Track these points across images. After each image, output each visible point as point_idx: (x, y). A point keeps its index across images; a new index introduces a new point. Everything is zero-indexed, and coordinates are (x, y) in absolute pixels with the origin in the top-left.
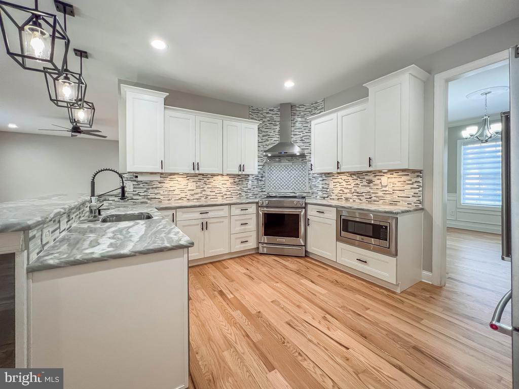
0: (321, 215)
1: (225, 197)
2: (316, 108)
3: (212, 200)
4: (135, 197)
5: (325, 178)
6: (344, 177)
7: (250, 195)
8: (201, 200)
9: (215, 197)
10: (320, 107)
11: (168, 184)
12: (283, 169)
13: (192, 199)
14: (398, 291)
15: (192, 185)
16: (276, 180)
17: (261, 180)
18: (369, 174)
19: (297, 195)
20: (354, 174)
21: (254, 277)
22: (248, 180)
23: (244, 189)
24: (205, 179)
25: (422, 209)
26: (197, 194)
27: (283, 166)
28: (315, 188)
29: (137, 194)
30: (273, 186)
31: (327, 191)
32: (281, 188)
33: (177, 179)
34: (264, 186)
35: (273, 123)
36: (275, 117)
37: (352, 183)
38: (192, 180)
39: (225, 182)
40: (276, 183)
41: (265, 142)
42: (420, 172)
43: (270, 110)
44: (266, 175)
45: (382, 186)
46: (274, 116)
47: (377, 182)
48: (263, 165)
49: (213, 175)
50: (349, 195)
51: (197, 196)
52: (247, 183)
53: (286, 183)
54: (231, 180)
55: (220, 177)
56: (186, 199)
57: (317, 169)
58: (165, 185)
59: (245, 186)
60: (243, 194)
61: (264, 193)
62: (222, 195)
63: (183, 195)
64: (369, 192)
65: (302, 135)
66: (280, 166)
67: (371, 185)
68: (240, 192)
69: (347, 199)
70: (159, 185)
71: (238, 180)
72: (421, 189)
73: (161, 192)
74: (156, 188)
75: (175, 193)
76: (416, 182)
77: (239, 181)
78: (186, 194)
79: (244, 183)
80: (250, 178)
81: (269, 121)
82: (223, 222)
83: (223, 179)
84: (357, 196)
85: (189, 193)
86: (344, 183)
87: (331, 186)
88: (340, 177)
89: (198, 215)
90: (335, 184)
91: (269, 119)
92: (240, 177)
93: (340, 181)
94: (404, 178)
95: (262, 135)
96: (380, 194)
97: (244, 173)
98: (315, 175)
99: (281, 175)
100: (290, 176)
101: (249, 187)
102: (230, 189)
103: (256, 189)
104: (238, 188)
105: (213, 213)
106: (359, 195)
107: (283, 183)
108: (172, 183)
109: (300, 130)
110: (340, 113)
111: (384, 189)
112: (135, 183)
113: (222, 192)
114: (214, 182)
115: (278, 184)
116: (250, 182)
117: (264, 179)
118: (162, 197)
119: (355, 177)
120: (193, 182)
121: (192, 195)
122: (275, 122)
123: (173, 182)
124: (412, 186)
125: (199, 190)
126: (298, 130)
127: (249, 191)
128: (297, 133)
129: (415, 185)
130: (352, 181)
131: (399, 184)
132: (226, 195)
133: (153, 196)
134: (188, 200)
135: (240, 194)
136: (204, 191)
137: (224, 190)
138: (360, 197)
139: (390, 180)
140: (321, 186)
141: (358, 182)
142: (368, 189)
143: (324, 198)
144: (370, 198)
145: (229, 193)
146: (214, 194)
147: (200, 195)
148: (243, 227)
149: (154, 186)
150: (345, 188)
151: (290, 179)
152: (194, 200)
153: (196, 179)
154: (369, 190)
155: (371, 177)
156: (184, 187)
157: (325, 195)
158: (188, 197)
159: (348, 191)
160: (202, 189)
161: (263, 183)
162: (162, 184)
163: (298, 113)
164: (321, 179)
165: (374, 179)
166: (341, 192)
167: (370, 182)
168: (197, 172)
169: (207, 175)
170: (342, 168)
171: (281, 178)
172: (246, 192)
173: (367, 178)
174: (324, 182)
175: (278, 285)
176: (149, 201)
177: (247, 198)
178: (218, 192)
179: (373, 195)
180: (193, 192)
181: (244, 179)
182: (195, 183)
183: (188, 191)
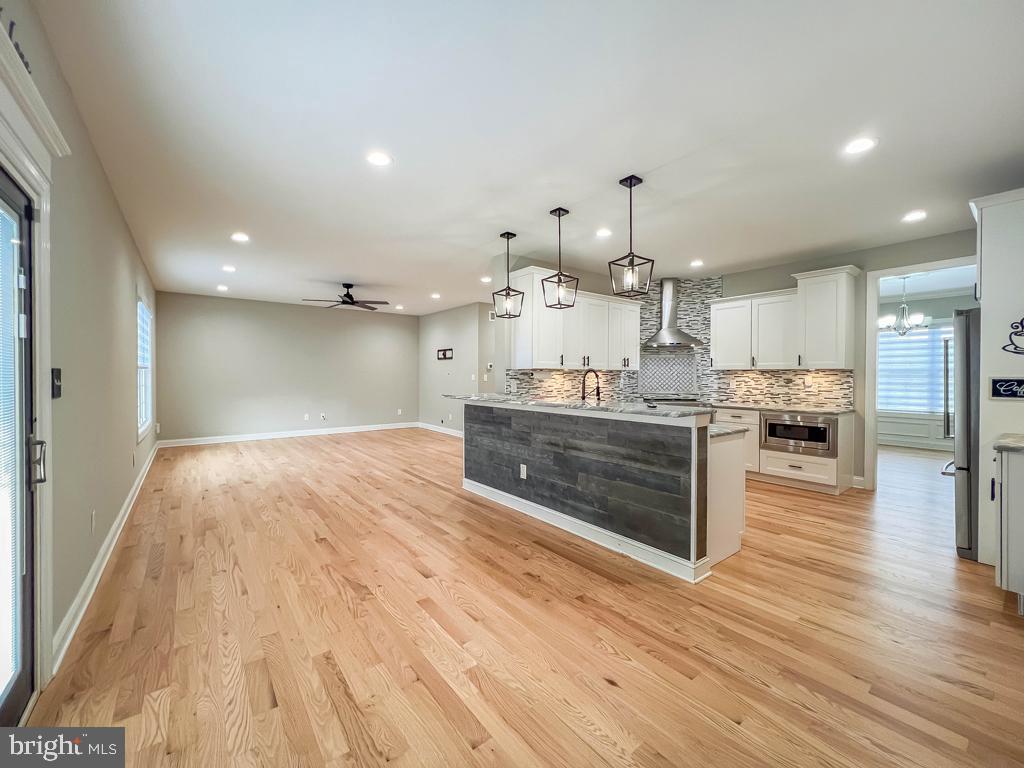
0: (738, 420)
2: (709, 286)
5: (723, 376)
6: (752, 375)
7: (623, 397)
10: (716, 285)
12: (662, 364)
14: (837, 493)
16: (654, 377)
17: (633, 378)
18: (790, 372)
19: (681, 397)
20: (767, 373)
22: (620, 378)
25: (854, 411)
27: (662, 359)
28: (706, 389)
30: (649, 385)
31: (726, 392)
32: (660, 387)
34: (635, 384)
35: (650, 301)
37: (764, 383)
38: (568, 378)
40: (653, 381)
42: (851, 371)
45: (805, 387)
47: (800, 382)
50: (759, 397)
54: (604, 378)
57: (719, 365)
58: (545, 384)
59: (617, 384)
60: (616, 395)
61: (637, 394)
64: (788, 393)
66: (658, 359)
67: (791, 385)
69: (756, 402)
72: (851, 390)
74: (536, 388)
76: (847, 382)
79: (617, 381)
84: (771, 398)
86: (752, 383)
87: (733, 385)
88: (746, 375)
90: (738, 383)
93: (747, 379)
94: (831, 378)
96: (803, 395)
97: (627, 369)
98: (707, 372)
99: (660, 370)
100: (672, 372)
101: (621, 386)
103: (628, 389)
106: (774, 396)
110: (756, 301)
111: (807, 389)
115: (656, 383)
117: (635, 376)
119: (768, 376)
124: (842, 387)
128: (682, 316)
129: (845, 386)
130: (763, 380)
131: (826, 384)
138: (775, 400)
139: (815, 380)
140: (716, 387)
141: (773, 381)
142: (786, 390)
144: (789, 400)
150: (753, 389)
151: (671, 377)
153: (572, 376)
154: (788, 391)
155: (791, 376)
157: (722, 398)
159: (757, 392)
161: (634, 381)
163: (682, 290)
164: (716, 376)
165: (794, 378)
166: (748, 393)
167: (789, 381)
170: (756, 364)
173: (785, 376)
174: (722, 381)
177: (619, 401)
179: (793, 397)
180: (568, 394)
181: (616, 377)
182: (570, 382)
183: (564, 392)
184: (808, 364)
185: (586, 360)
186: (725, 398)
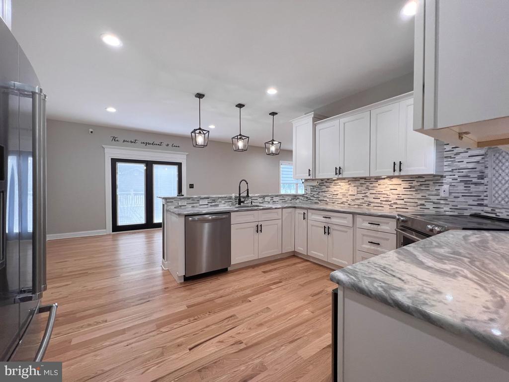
1: (395, 206)
3: (375, 208)
4: (312, 198)
8: (362, 206)
9: (380, 205)
11: (333, 188)
13: (353, 204)
15: (352, 189)
22: (441, 184)
23: (431, 197)
24: (368, 184)
26: (358, 199)
29: (313, 196)
30: (503, 195)
33: (340, 184)
34: (486, 194)
38: (353, 185)
39: (395, 187)
44: (489, 172)
48: (483, 156)
49: (378, 178)
51: (358, 202)
52: (437, 188)
54: (405, 185)
55: (386, 181)
56: (347, 204)
60: (430, 206)
61: (485, 209)
62: (390, 203)
63: (344, 200)
68: (422, 202)
70: (326, 189)
71: (419, 183)
73: (328, 195)
74: (324, 192)
75: (338, 197)
77: (421, 185)
78: (347, 199)
80: (448, 180)
83: (391, 183)
85: (350, 198)
92: (423, 180)
102: (403, 197)
103: (462, 199)
104: (419, 196)
105: (336, 220)
108: (335, 188)
112: (312, 187)
113: (390, 199)
114: (379, 187)
116: (446, 187)
118: (328, 200)
120: (355, 186)
121: (353, 200)
123: (336, 187)
125: (360, 196)
127: (442, 202)
132: (396, 203)
133: (321, 198)
134: (349, 205)
135: (423, 205)
136: (367, 196)
137: (393, 198)
145: (402, 202)
146: (378, 201)
147: (361, 201)
148: (373, 247)
149: (323, 190)
153: (358, 183)
156: (346, 192)
158: (349, 202)
160: (363, 195)
161: (482, 188)
162: (329, 189)
172: (434, 203)
176: (319, 202)
178: (385, 199)
180: (354, 198)
181: (431, 183)
182: (356, 188)
183: (349, 197)
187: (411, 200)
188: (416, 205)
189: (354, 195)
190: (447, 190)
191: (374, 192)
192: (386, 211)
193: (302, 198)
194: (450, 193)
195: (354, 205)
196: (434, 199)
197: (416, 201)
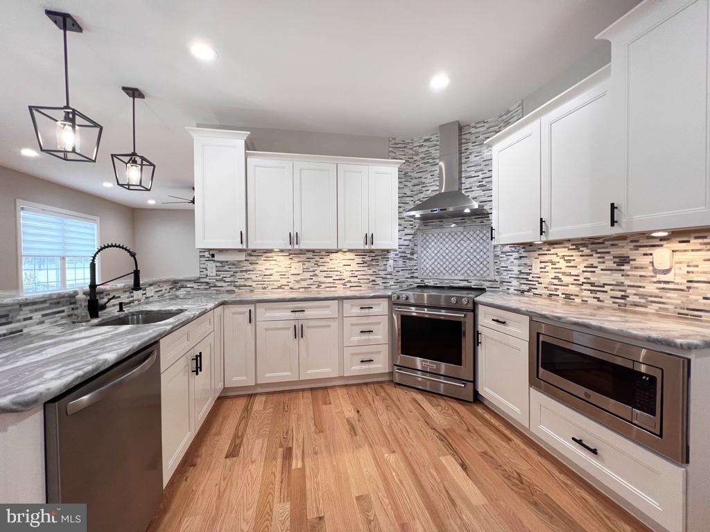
0: (500, 327)
1: (349, 285)
2: (507, 123)
3: (327, 289)
4: (219, 284)
5: (524, 254)
6: (562, 251)
7: (392, 283)
8: (310, 289)
9: (332, 285)
10: (515, 118)
11: (263, 266)
12: (447, 240)
13: (297, 287)
15: (296, 266)
16: (436, 258)
17: (410, 259)
18: (620, 243)
19: (471, 285)
20: (585, 245)
21: (359, 431)
22: (387, 259)
23: (380, 272)
24: (317, 258)
26: (305, 280)
27: (447, 234)
28: (505, 273)
29: (221, 280)
30: (430, 268)
31: (527, 279)
32: (444, 272)
33: (275, 258)
34: (415, 268)
35: (431, 161)
36: (433, 152)
37: (580, 263)
38: (296, 260)
39: (349, 262)
40: (436, 263)
41: (417, 194)
43: (426, 140)
44: (418, 249)
45: (656, 271)
46: (432, 150)
47: (645, 261)
48: (414, 234)
49: (329, 252)
50: (572, 289)
51: (304, 284)
52: (385, 263)
53: (453, 263)
54: (359, 260)
55: (339, 255)
56: (288, 288)
57: (506, 236)
58: (258, 267)
59: (383, 268)
60: (379, 281)
61: (416, 280)
62: (343, 282)
63: (284, 282)
64: (621, 284)
65: (481, 176)
66: (441, 234)
67: (626, 267)
68: (373, 278)
70: (251, 267)
71: (370, 259)
73: (253, 277)
74: (246, 271)
75: (272, 278)
77: (372, 260)
78: (288, 280)
79: (381, 263)
80: (392, 255)
81: (423, 158)
82: (329, 326)
83: (345, 257)
84: (592, 291)
85: (292, 279)
86: (562, 264)
87: (536, 269)
88: (553, 251)
89: (287, 314)
90: (543, 265)
91: (422, 155)
92: (374, 254)
93: (554, 258)
95: (412, 183)
96: (651, 288)
97: (373, 247)
98: (507, 248)
99: (444, 249)
100: (459, 251)
101: (389, 270)
102: (357, 273)
103: (401, 273)
104: (371, 272)
105: (313, 311)
106: (596, 288)
107: (447, 263)
108: (267, 265)
109: (479, 168)
110: (546, 118)
111: (661, 277)
112: (218, 265)
113: (343, 277)
114: (331, 262)
115: (439, 266)
116: (391, 262)
117: (415, 256)
118: (254, 284)
119: (586, 251)
120: (299, 262)
121: (297, 282)
122: (433, 158)
123: (268, 263)
125: (307, 275)
126: (473, 168)
127: (389, 276)
128: (473, 174)
130: (578, 259)
131: (707, 267)
132: (349, 282)
133: (241, 282)
134: (291, 288)
135: (374, 281)
136: (316, 275)
137: (346, 274)
138: (599, 295)
140: (516, 269)
141: (594, 260)
142: (617, 277)
143: (523, 292)
144: (624, 297)
145: (356, 279)
146: (330, 280)
147: (309, 282)
148: (365, 337)
149: (244, 269)
150: (564, 274)
151: (459, 257)
152: (301, 290)
153: (303, 258)
154: (622, 279)
155: (625, 250)
156: (285, 270)
157: (525, 287)
158: (291, 285)
159: (570, 280)
160: (312, 274)
161: (413, 263)
162: (256, 266)
163: (473, 138)
164: (516, 255)
165: (632, 254)
166: (556, 281)
167: (623, 260)
168: (296, 247)
169: (320, 250)
170: (550, 231)
171: (444, 255)
172: (383, 278)
173: (615, 251)
174: (524, 261)
175: (391, 458)
176: (237, 290)
177: (386, 288)
178: (337, 278)
179: (630, 291)
180: (298, 278)
181: (380, 258)
182: (301, 264)
183: (290, 277)
184: (632, 222)
185: (295, 238)
186: (526, 288)
187: (364, 277)
188: (367, 281)
189: (299, 274)
190: (392, 266)
191: (325, 268)
192: (340, 291)
193: (195, 286)
194: (394, 268)
195: (299, 288)
196: (382, 273)
197: (368, 277)
